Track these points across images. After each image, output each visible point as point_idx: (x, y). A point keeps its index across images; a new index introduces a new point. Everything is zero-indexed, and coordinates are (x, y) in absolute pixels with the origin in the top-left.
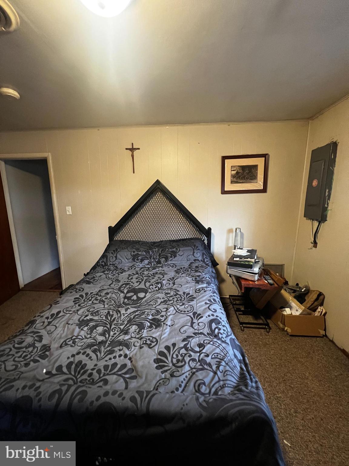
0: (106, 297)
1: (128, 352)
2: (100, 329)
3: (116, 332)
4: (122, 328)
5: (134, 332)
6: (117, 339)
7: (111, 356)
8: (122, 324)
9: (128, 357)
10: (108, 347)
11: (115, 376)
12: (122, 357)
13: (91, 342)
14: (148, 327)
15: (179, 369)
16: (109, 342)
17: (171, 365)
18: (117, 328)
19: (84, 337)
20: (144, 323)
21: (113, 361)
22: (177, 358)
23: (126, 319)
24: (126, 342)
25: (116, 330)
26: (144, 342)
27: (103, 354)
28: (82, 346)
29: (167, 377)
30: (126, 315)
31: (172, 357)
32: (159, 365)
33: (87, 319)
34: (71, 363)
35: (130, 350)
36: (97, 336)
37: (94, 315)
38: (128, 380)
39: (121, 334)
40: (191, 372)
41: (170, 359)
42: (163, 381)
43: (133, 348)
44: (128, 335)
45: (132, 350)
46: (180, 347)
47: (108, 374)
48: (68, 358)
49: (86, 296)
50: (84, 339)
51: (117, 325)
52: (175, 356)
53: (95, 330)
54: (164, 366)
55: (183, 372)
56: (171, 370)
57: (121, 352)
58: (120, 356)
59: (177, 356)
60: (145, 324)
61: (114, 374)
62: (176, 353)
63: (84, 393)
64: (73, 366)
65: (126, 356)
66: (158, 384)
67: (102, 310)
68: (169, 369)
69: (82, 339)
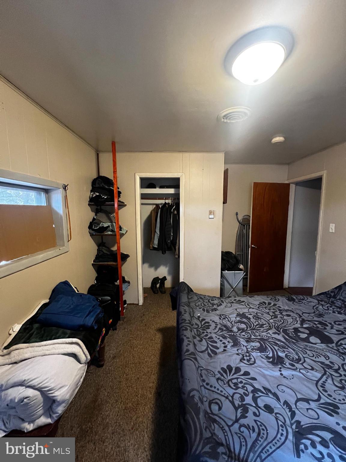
0: (283, 317)
1: (229, 347)
2: (243, 326)
3: (246, 335)
4: (252, 337)
5: (252, 346)
6: (238, 338)
7: (221, 338)
8: (255, 336)
9: (225, 349)
10: (228, 335)
11: (206, 344)
12: (223, 345)
13: (229, 326)
14: (266, 355)
15: (227, 385)
16: (232, 334)
17: (229, 378)
18: (250, 334)
19: (231, 321)
20: (268, 350)
21: (218, 341)
22: (239, 383)
23: (265, 336)
24: (239, 344)
25: (248, 335)
26: (245, 355)
27: (221, 333)
28: (223, 323)
29: (216, 376)
30: (269, 335)
31: (237, 378)
32: (226, 370)
33: (248, 316)
34: (208, 323)
35: (232, 348)
36: (235, 327)
37: (255, 318)
38: (207, 352)
39: (245, 339)
40: (228, 396)
41: (235, 376)
42: (213, 374)
43: (236, 349)
44: (247, 343)
45: (233, 349)
46: (253, 384)
47: (206, 340)
48: (211, 320)
49: (273, 306)
50: (229, 322)
51: (253, 333)
52: (239, 380)
53: (240, 324)
54: (226, 374)
55: (225, 388)
56: (225, 379)
57: (227, 343)
58: (224, 343)
59: (241, 382)
60: (268, 352)
61: (207, 343)
62: (244, 382)
63: (186, 329)
64: (207, 324)
65: (225, 347)
66: (210, 371)
67: (265, 320)
68: (224, 377)
69: (229, 321)
